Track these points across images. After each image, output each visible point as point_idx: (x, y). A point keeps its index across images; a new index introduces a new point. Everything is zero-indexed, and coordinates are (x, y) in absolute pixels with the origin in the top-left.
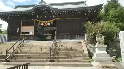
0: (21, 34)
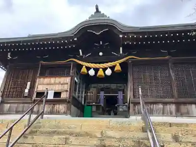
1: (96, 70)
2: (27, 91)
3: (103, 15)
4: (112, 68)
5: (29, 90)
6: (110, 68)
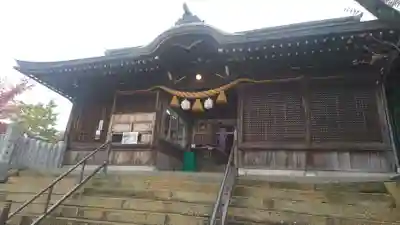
2: (98, 132)
3: (196, 19)
4: (214, 98)
5: (102, 131)
6: (211, 97)
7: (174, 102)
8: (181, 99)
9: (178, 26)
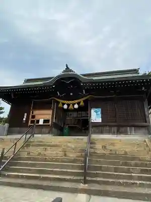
0: (29, 124)
1: (68, 105)
2: (24, 119)
4: (78, 103)
5: (26, 119)
7: (60, 105)
8: (63, 104)
9: (63, 73)
